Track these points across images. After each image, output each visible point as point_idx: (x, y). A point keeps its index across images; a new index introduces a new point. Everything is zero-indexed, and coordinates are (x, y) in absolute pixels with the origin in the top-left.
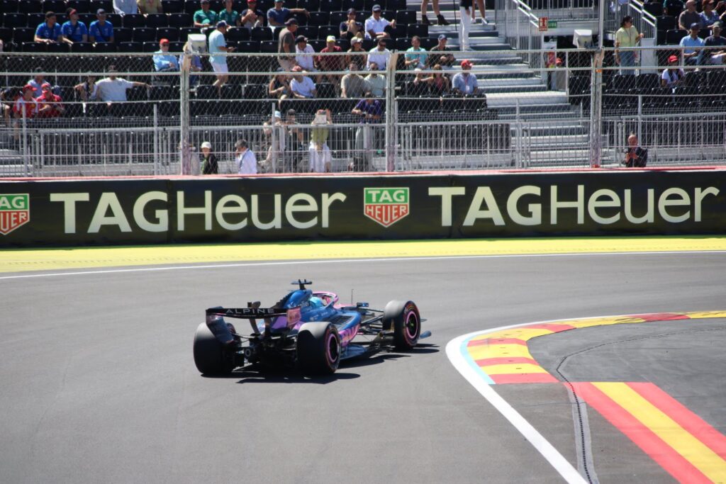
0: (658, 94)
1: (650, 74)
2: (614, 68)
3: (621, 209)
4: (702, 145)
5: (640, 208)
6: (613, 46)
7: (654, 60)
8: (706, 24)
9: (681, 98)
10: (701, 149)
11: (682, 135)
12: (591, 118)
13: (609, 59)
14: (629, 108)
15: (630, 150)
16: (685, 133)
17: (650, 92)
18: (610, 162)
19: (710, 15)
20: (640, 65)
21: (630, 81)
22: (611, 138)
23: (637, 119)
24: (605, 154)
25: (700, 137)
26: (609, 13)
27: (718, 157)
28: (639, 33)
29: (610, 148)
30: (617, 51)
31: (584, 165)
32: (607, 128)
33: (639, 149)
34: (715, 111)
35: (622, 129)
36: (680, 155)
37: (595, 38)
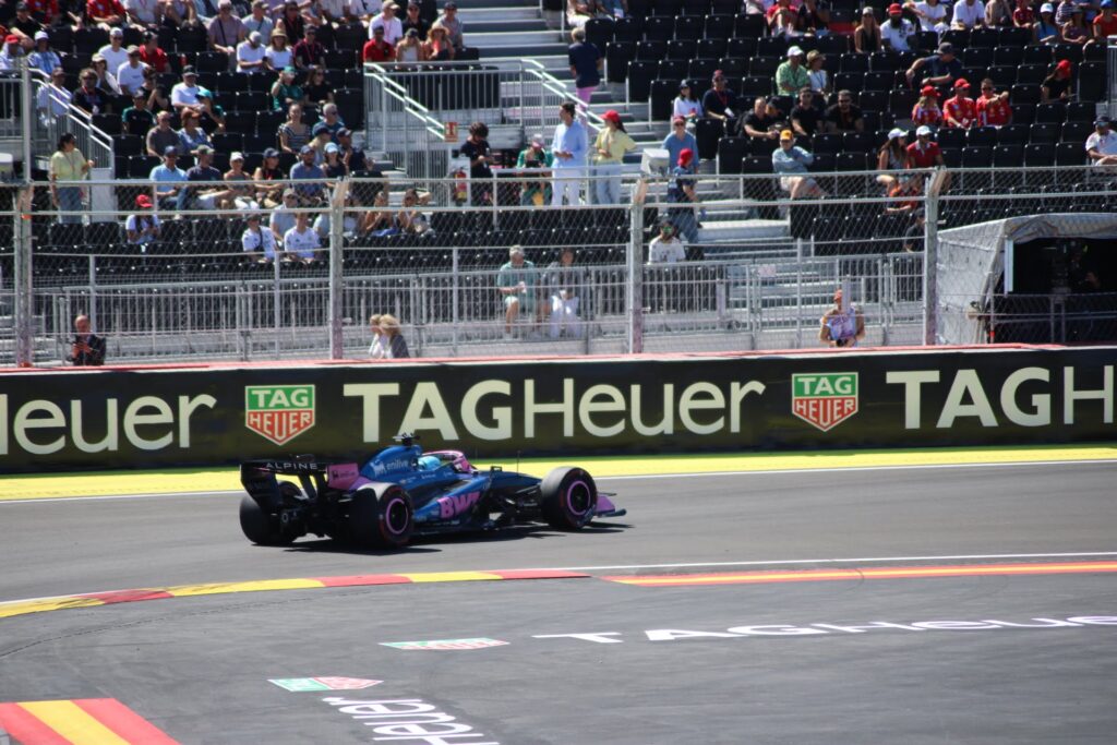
0: (119, 253)
1: (106, 223)
2: (51, 213)
3: (66, 431)
4: (189, 331)
5: (95, 428)
6: (47, 179)
7: (112, 201)
8: (188, 147)
9: (155, 260)
10: (188, 336)
11: (158, 316)
12: (16, 290)
13: (41, 198)
14: (74, 274)
15: (78, 339)
16: (163, 313)
17: (107, 250)
18: (48, 358)
19: (193, 134)
20: (90, 209)
21: (75, 233)
22: (49, 320)
23: (89, 292)
24: (40, 346)
25: (186, 319)
26: (38, 129)
27: (213, 349)
28: (87, 159)
29: (48, 336)
30: (54, 187)
31: (6, 363)
32: (41, 305)
33: (93, 337)
34: (206, 280)
35: (65, 307)
36: (155, 346)
37: (18, 166)
